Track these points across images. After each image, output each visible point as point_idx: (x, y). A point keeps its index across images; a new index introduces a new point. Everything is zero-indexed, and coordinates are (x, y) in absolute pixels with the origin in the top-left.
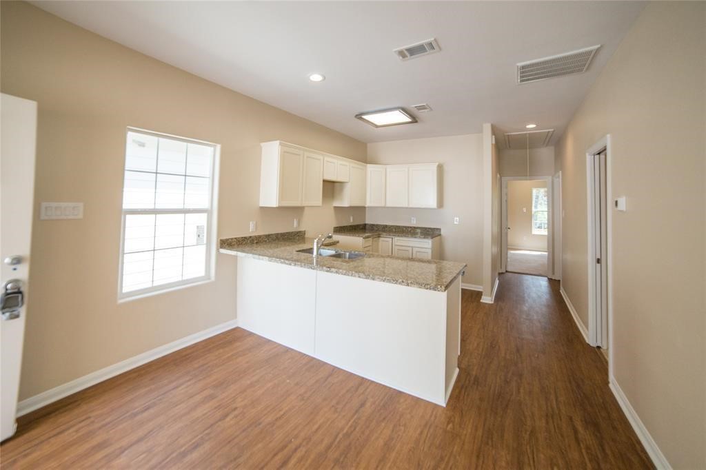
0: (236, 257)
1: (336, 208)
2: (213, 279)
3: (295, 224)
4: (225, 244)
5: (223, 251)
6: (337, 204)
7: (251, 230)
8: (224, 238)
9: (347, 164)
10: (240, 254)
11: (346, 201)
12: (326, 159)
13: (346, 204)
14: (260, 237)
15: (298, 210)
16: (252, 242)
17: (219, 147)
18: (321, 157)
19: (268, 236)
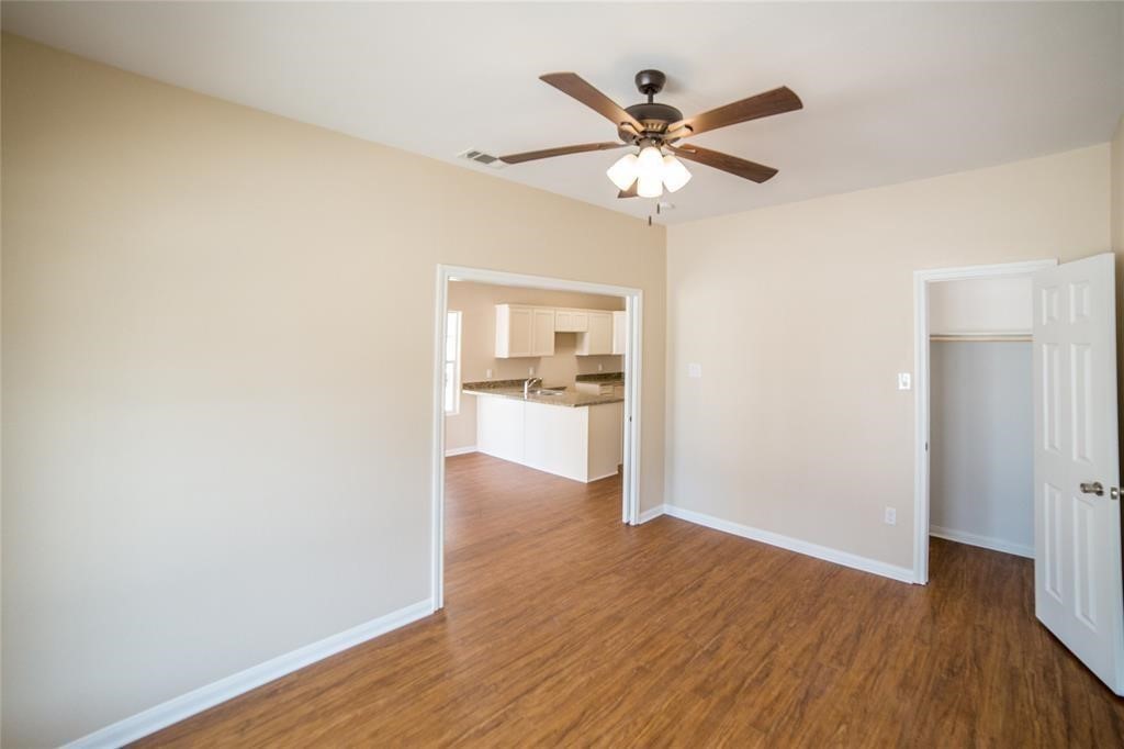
0: (476, 396)
1: (579, 357)
2: (458, 412)
3: (531, 372)
4: (466, 386)
5: (464, 391)
6: (578, 353)
7: (488, 377)
8: (465, 382)
9: (586, 314)
10: (481, 394)
11: (585, 350)
12: (558, 313)
13: (586, 353)
14: (496, 382)
15: (534, 361)
16: (489, 387)
17: (460, 313)
18: (553, 312)
19: (504, 382)
